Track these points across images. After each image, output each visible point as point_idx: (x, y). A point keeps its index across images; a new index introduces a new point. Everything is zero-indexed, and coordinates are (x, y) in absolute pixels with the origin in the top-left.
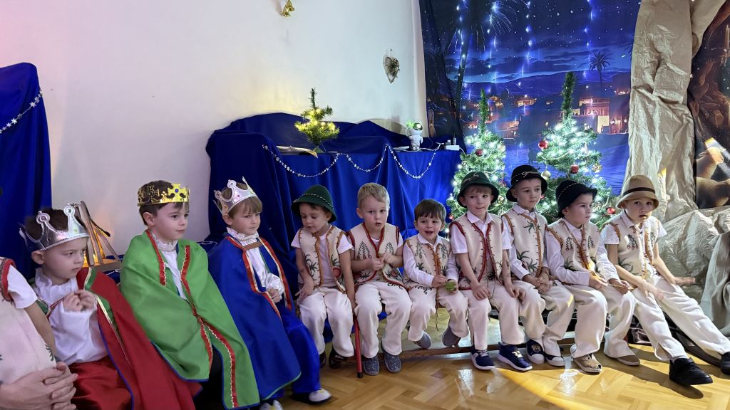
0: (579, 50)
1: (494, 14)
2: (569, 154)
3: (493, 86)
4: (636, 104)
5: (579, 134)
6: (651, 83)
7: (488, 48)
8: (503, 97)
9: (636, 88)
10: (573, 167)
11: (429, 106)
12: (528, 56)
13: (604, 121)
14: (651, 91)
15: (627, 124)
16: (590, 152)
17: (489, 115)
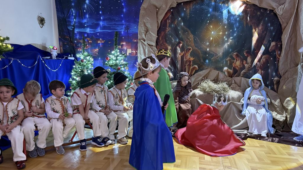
0: (120, 23)
1: (87, 4)
2: (117, 63)
3: (88, 34)
4: (140, 45)
5: (120, 55)
6: (145, 38)
7: (85, 18)
8: (92, 39)
9: (140, 39)
10: (118, 68)
11: (60, 40)
12: (101, 23)
13: (129, 51)
14: (145, 41)
15: (137, 52)
16: (124, 62)
17: (87, 46)
